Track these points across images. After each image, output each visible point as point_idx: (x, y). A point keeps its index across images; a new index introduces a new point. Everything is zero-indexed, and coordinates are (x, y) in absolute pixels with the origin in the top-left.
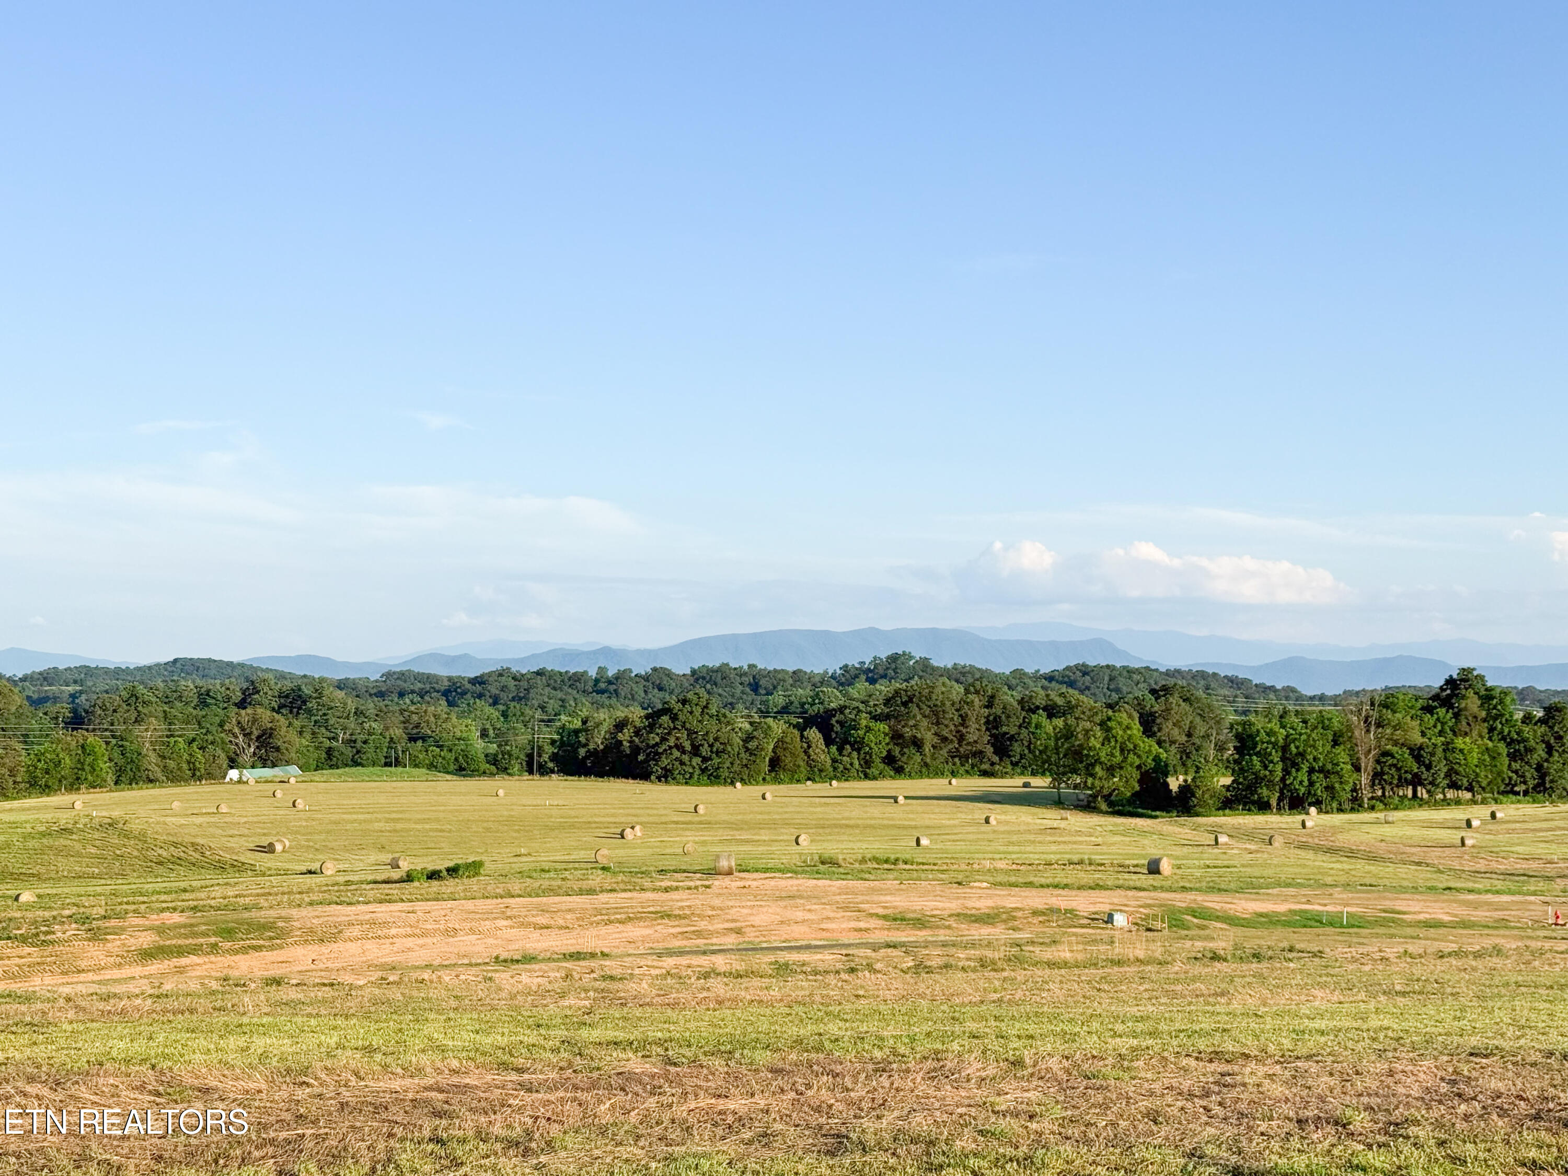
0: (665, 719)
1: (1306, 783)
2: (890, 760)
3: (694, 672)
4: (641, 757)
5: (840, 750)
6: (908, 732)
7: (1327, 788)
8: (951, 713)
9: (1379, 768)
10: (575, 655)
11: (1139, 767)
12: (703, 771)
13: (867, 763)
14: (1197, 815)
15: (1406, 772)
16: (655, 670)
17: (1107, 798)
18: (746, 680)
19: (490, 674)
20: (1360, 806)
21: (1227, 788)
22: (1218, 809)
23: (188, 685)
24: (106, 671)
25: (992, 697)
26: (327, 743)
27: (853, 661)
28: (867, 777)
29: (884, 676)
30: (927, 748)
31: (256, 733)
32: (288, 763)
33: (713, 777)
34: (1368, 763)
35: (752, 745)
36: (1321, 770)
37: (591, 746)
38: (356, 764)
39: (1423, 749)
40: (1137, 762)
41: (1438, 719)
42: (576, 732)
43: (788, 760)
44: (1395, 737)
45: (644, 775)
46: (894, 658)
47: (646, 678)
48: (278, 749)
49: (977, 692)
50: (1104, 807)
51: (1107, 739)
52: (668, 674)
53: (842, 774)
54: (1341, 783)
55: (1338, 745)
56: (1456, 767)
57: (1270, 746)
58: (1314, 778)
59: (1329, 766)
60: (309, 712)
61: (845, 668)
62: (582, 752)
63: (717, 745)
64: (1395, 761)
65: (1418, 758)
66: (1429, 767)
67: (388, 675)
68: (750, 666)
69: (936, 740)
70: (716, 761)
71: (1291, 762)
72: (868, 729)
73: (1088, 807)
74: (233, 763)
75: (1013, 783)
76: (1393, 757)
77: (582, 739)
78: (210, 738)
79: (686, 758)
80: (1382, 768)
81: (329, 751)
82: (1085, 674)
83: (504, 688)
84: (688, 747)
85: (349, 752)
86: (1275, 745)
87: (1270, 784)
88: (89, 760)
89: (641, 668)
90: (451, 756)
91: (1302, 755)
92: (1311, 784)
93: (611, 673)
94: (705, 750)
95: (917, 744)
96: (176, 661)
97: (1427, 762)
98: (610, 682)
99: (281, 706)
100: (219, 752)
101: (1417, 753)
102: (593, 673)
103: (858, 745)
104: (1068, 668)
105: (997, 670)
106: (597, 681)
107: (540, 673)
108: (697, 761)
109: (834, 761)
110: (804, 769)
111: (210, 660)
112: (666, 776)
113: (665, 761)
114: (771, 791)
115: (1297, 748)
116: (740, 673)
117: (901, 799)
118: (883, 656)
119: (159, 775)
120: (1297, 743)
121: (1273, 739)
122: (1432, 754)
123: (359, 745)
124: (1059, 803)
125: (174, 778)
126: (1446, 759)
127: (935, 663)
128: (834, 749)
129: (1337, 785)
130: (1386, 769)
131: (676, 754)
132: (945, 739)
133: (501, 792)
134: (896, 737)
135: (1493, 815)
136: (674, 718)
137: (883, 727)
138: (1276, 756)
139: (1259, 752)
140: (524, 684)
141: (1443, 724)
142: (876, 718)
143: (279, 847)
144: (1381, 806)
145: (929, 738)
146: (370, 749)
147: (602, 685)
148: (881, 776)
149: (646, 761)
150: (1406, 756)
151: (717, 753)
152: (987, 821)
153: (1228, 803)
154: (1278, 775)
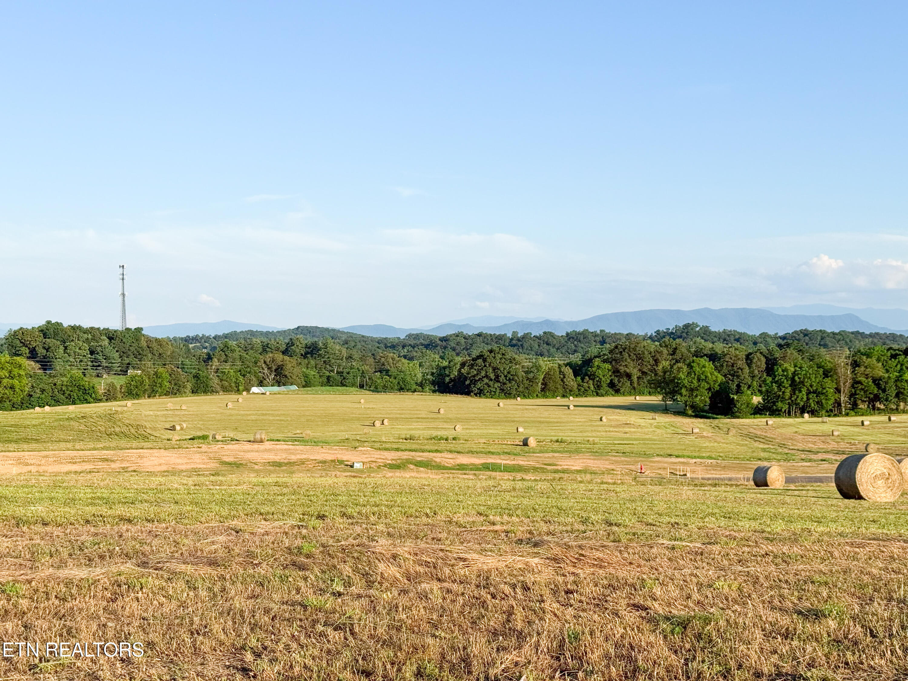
0: (480, 361)
1: (805, 399)
2: (612, 385)
3: (568, 334)
4: (467, 382)
5: (583, 379)
6: (622, 369)
7: (818, 403)
8: (648, 358)
9: (853, 390)
10: (530, 324)
11: (709, 389)
12: (502, 390)
13: (598, 387)
14: (738, 417)
15: (870, 393)
16: (545, 333)
17: (692, 407)
18: (598, 339)
20: (840, 413)
21: (759, 403)
22: (751, 414)
25: (676, 349)
26: (327, 374)
27: (663, 329)
28: (598, 395)
29: (680, 337)
30: (635, 379)
31: (274, 368)
32: (292, 384)
33: (507, 394)
34: (846, 388)
35: (531, 376)
36: (814, 392)
37: (452, 376)
38: (343, 385)
39: (881, 380)
40: (707, 386)
41: (899, 362)
42: (445, 368)
43: (551, 385)
44: (866, 373)
45: (468, 393)
46: (687, 326)
47: (539, 338)
48: (286, 376)
49: (666, 346)
50: (690, 412)
52: (551, 335)
53: (582, 392)
54: (826, 399)
55: (828, 377)
56: (902, 390)
57: (784, 378)
58: (811, 396)
59: (820, 390)
60: (320, 355)
61: (658, 332)
62: (447, 379)
63: (509, 376)
64: (863, 387)
65: (878, 386)
66: (884, 391)
67: (410, 336)
68: (601, 331)
69: (639, 374)
70: (509, 385)
71: (795, 386)
72: (599, 367)
73: (681, 413)
74: (261, 384)
76: (862, 384)
77: (447, 372)
78: (249, 370)
79: (491, 383)
80: (855, 391)
81: (328, 378)
82: (806, 335)
83: (458, 344)
84: (493, 377)
85: (339, 378)
86: (786, 377)
87: (783, 400)
88: (160, 380)
89: (537, 332)
91: (802, 383)
92: (808, 399)
93: (519, 335)
94: (502, 379)
95: (629, 376)
96: (299, 327)
97: (883, 387)
98: (519, 340)
100: (253, 377)
101: (877, 381)
102: (510, 335)
103: (592, 377)
104: (796, 332)
105: (750, 333)
106: (512, 339)
107: (479, 335)
108: (497, 385)
109: (579, 385)
110: (561, 391)
111: (317, 328)
112: (480, 393)
113: (479, 385)
115: (799, 378)
117: (572, 407)
118: (681, 325)
119: (219, 388)
120: (800, 376)
121: (785, 373)
122: (886, 383)
123: (345, 374)
126: (896, 386)
128: (579, 378)
129: (824, 401)
130: (858, 392)
131: (486, 380)
132: (644, 373)
134: (616, 372)
135: (890, 419)
136: (485, 360)
137: (607, 366)
138: (787, 384)
139: (777, 381)
140: (470, 341)
141: (902, 365)
142: (604, 361)
143: (178, 428)
144: (853, 413)
145: (635, 373)
146: (350, 377)
147: (514, 342)
148: (607, 394)
149: (470, 385)
150: (870, 383)
151: (510, 380)
153: (758, 411)
154: (787, 395)
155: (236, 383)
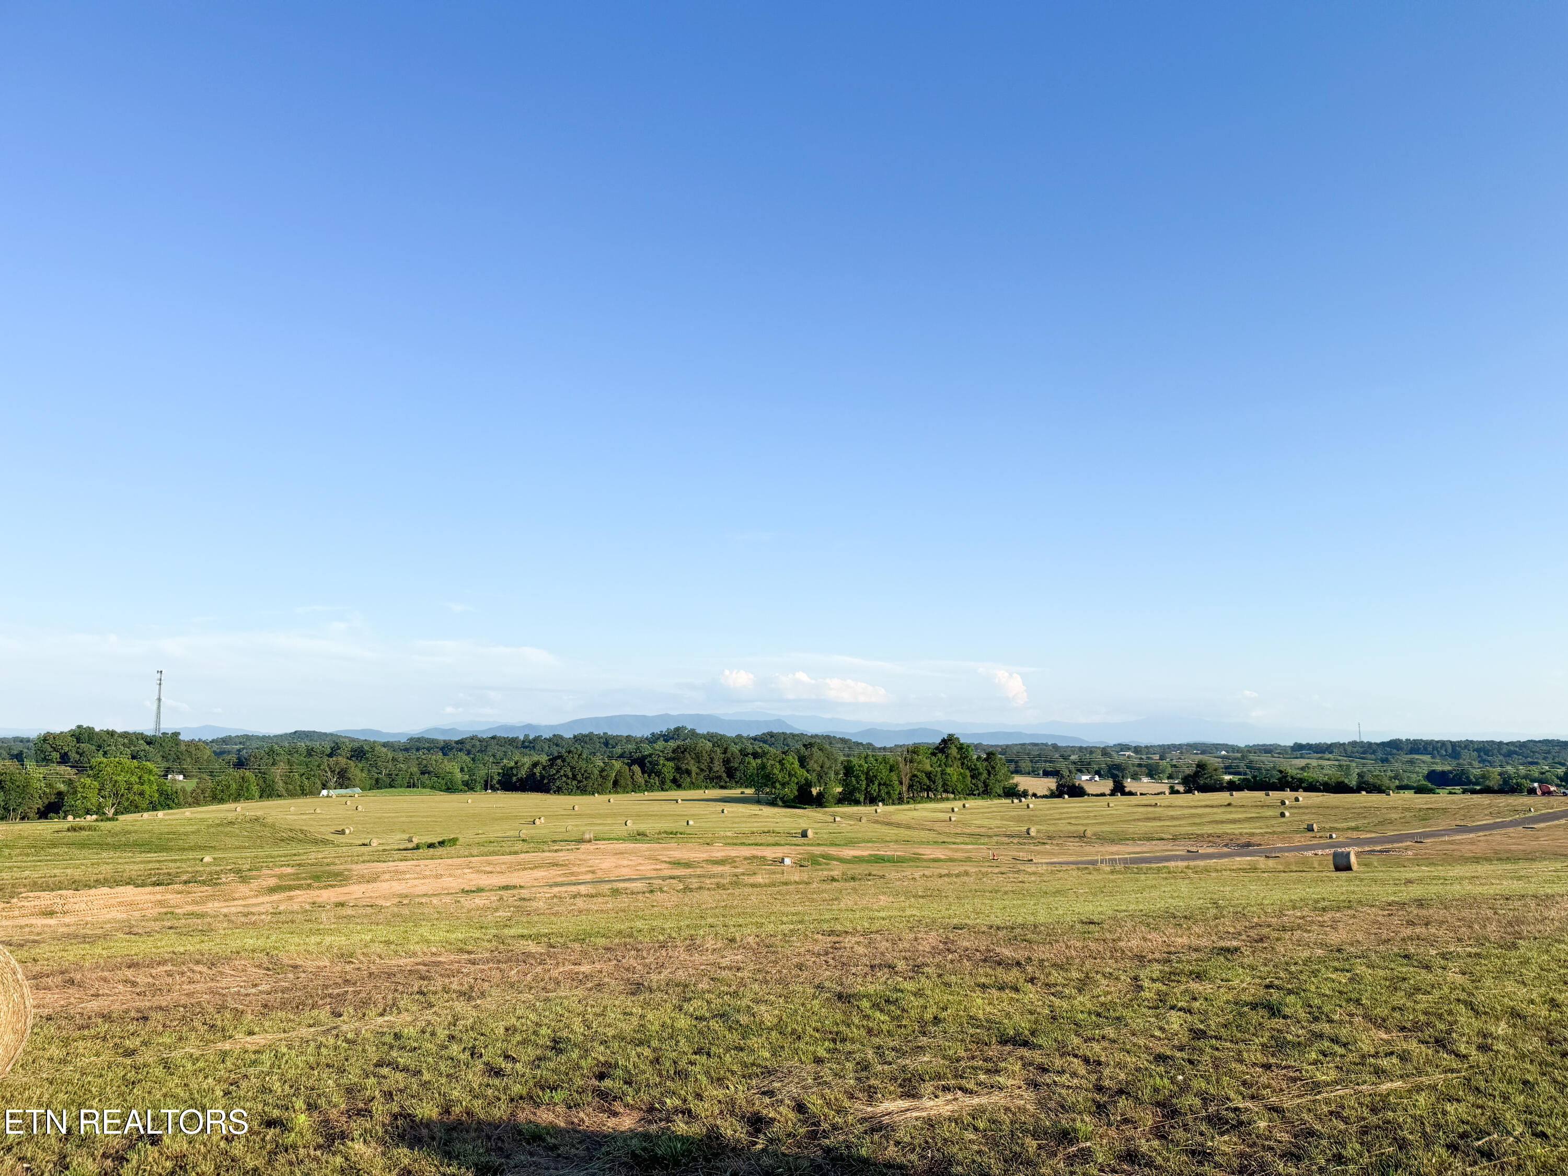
0: (559, 761)
1: (877, 791)
2: (674, 781)
3: (575, 737)
4: (545, 781)
5: (649, 776)
6: (684, 767)
7: (887, 793)
8: (706, 756)
9: (911, 783)
10: (513, 728)
11: (797, 783)
12: (578, 788)
13: (663, 783)
14: (826, 807)
15: (924, 785)
16: (554, 735)
17: (782, 799)
18: (602, 740)
19: (466, 739)
20: (903, 801)
21: (840, 793)
22: (836, 804)
23: (302, 745)
24: (258, 737)
25: (726, 748)
26: (376, 776)
27: (657, 731)
28: (662, 790)
29: (672, 738)
30: (693, 774)
31: (337, 770)
32: (354, 786)
33: (583, 791)
34: (906, 781)
35: (604, 774)
36: (884, 784)
37: (520, 776)
38: (391, 786)
39: (932, 773)
40: (796, 781)
41: (938, 759)
42: (512, 768)
43: (622, 782)
44: (919, 768)
45: (546, 790)
46: (677, 729)
47: (550, 740)
48: (349, 779)
49: (718, 746)
50: (780, 803)
51: (782, 770)
52: (561, 737)
53: (649, 788)
54: (894, 790)
55: (892, 772)
56: (947, 782)
57: (860, 772)
58: (881, 788)
59: (888, 782)
60: (367, 759)
61: (653, 734)
62: (514, 779)
63: (586, 774)
64: (919, 780)
65: (929, 778)
66: (934, 783)
67: (411, 739)
68: (605, 734)
69: (698, 770)
70: (585, 782)
71: (870, 780)
72: (664, 765)
73: (772, 803)
74: (324, 786)
75: (736, 792)
76: (918, 777)
77: (515, 772)
78: (312, 773)
79: (569, 781)
80: (913, 783)
81: (377, 780)
82: (772, 737)
83: (473, 746)
84: (570, 776)
85: (388, 780)
86: (862, 772)
87: (860, 791)
88: (245, 785)
89: (547, 735)
90: (443, 782)
91: (875, 776)
92: (880, 791)
93: (531, 738)
94: (579, 777)
95: (688, 772)
96: (296, 732)
97: (933, 780)
98: (530, 742)
99: (352, 756)
100: (317, 780)
101: (929, 775)
102: (522, 738)
103: (658, 774)
104: (764, 734)
105: (729, 735)
106: (524, 742)
107: (493, 738)
108: (575, 783)
109: (646, 781)
110: (631, 786)
111: (314, 732)
112: (558, 791)
113: (558, 783)
114: (613, 798)
115: (873, 773)
116: (599, 737)
117: (680, 801)
118: (672, 727)
119: (284, 793)
120: (873, 771)
121: (862, 769)
122: (936, 776)
123: (393, 776)
124: (758, 802)
125: (292, 794)
126: (942, 778)
127: (699, 731)
128: (646, 775)
129: (892, 792)
130: (915, 783)
131: (564, 779)
132: (702, 770)
133: (470, 801)
134: (678, 769)
135: (964, 806)
136: (564, 761)
137: (671, 764)
138: (863, 777)
139: (855, 775)
140: (484, 744)
141: (940, 761)
142: (668, 760)
143: (347, 831)
144: (913, 802)
145: (694, 769)
146: (399, 778)
147: (527, 744)
148: (670, 789)
149: (548, 783)
150: (924, 777)
151: (586, 778)
152: (723, 811)
153: (840, 801)
154: (864, 786)
155: (300, 786)
